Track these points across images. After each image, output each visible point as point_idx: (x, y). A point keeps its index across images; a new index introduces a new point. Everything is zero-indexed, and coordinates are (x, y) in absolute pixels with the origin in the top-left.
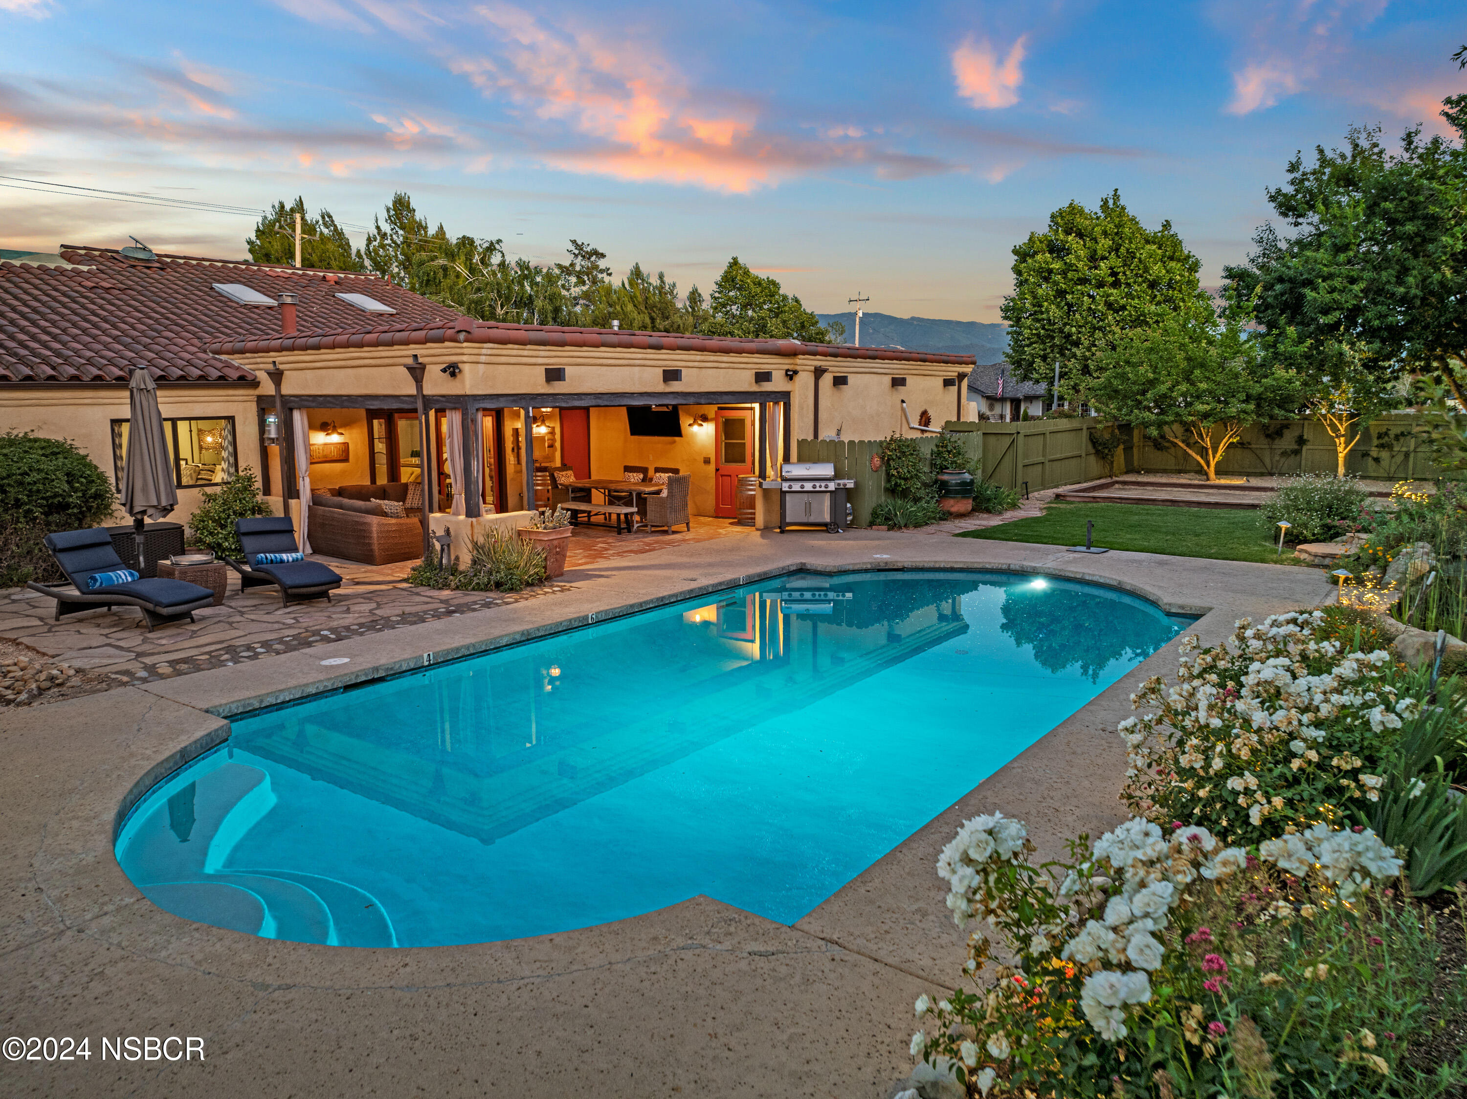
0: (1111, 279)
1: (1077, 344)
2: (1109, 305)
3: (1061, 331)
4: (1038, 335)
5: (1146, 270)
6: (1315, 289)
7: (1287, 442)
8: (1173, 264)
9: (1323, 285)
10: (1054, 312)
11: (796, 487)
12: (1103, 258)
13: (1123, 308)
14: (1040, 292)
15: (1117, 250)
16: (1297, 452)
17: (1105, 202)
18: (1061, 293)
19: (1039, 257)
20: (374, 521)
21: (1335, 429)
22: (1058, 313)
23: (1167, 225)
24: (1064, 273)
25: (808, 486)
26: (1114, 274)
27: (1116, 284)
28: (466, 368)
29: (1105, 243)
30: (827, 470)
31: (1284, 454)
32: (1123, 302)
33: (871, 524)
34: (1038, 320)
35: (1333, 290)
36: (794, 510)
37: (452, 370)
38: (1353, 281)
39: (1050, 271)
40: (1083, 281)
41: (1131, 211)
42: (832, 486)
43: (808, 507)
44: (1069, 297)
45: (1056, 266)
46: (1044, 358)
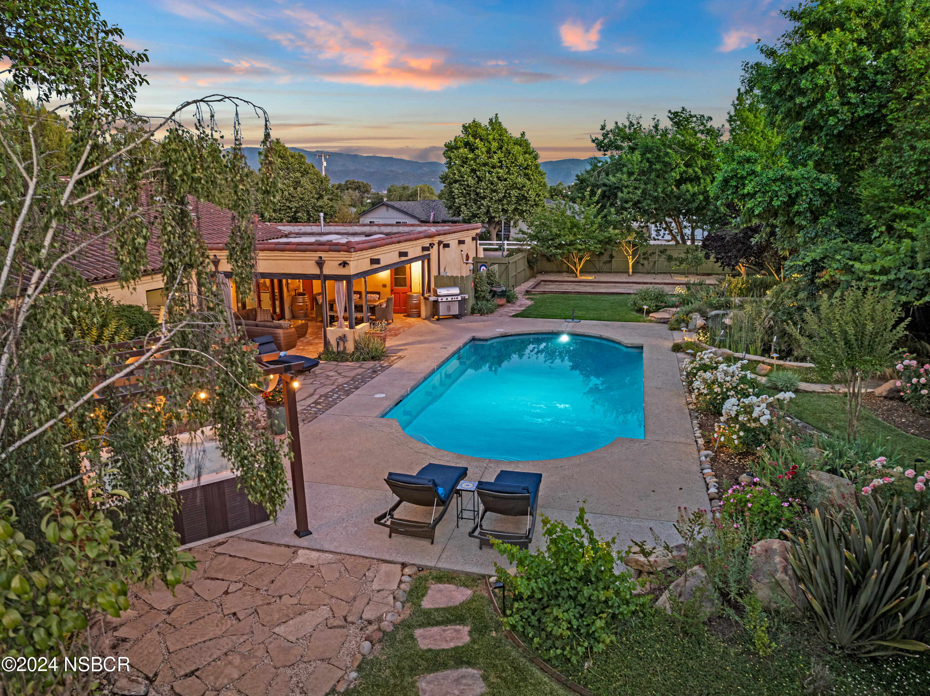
0: (499, 164)
1: (484, 198)
2: (499, 178)
3: (474, 191)
4: (462, 193)
5: (516, 160)
6: (622, 192)
7: (605, 258)
8: (527, 155)
9: (625, 190)
10: (471, 181)
11: (444, 299)
12: (495, 153)
13: (506, 180)
14: (463, 170)
15: (501, 148)
16: (610, 262)
17: (491, 120)
18: (474, 171)
19: (461, 150)
20: (280, 331)
21: (628, 252)
22: (473, 182)
23: (523, 134)
24: (474, 160)
25: (450, 299)
26: (500, 162)
27: (501, 167)
28: (351, 263)
29: (495, 145)
30: (456, 291)
31: (605, 263)
32: (505, 176)
33: (472, 313)
34: (462, 185)
35: (629, 193)
36: (442, 310)
37: (344, 264)
38: (636, 188)
39: (467, 158)
40: (485, 165)
41: (504, 125)
42: (460, 298)
43: (449, 308)
44: (478, 173)
45: (471, 156)
46: (466, 205)
